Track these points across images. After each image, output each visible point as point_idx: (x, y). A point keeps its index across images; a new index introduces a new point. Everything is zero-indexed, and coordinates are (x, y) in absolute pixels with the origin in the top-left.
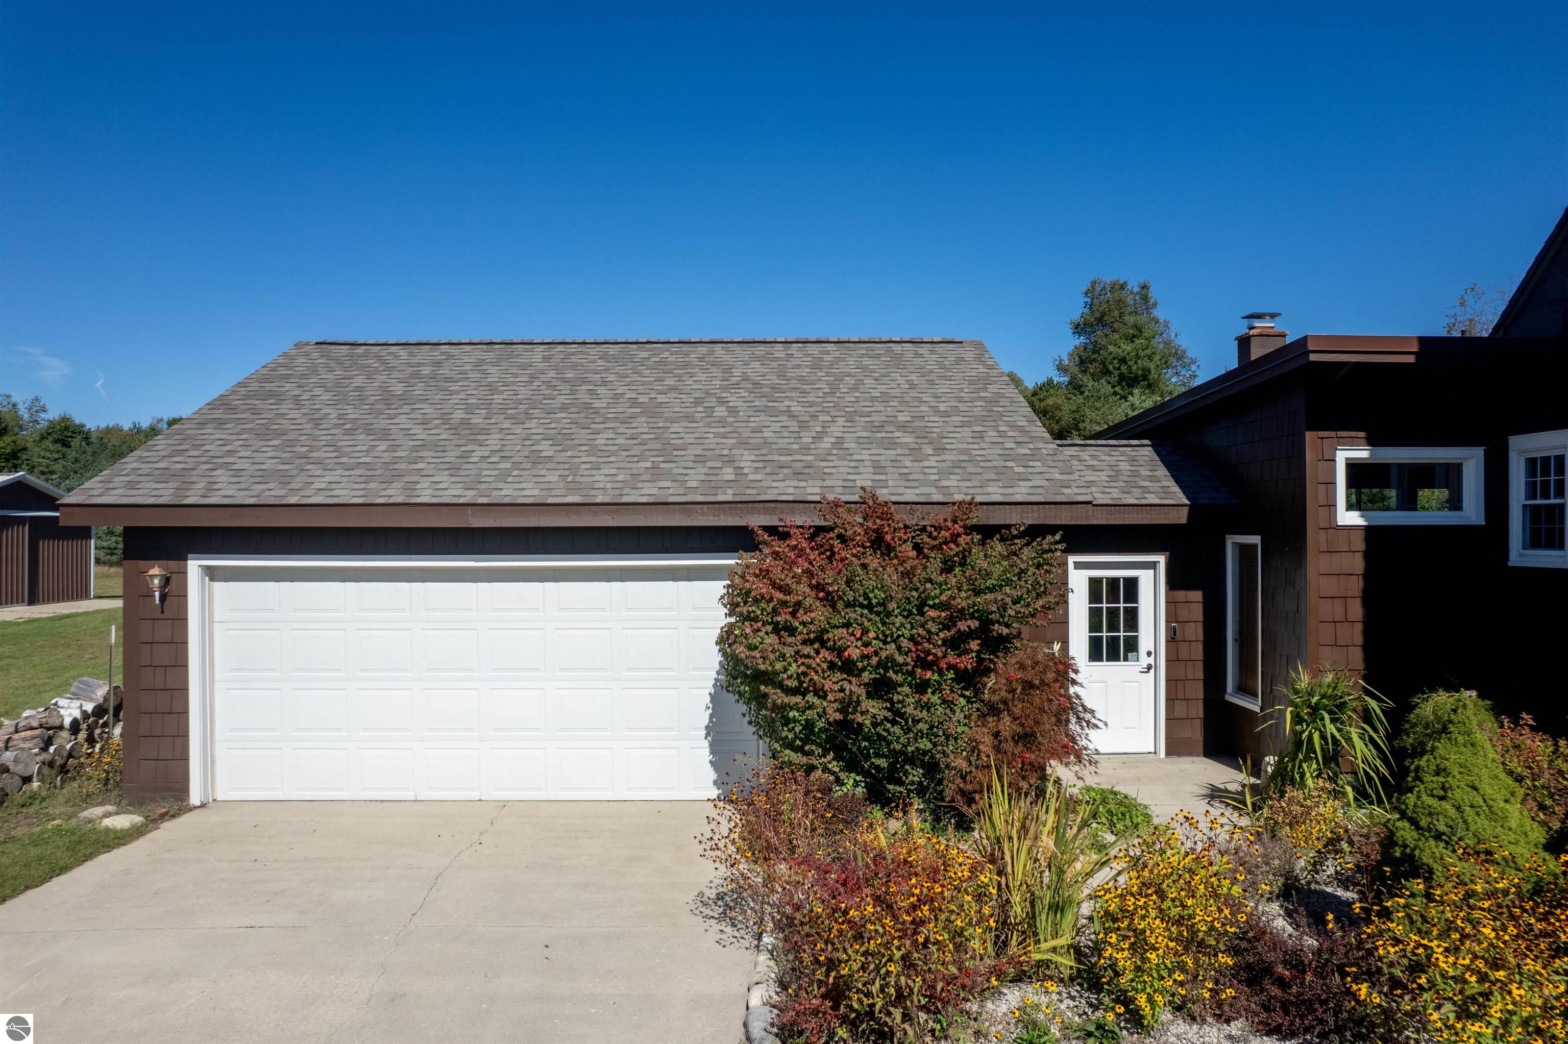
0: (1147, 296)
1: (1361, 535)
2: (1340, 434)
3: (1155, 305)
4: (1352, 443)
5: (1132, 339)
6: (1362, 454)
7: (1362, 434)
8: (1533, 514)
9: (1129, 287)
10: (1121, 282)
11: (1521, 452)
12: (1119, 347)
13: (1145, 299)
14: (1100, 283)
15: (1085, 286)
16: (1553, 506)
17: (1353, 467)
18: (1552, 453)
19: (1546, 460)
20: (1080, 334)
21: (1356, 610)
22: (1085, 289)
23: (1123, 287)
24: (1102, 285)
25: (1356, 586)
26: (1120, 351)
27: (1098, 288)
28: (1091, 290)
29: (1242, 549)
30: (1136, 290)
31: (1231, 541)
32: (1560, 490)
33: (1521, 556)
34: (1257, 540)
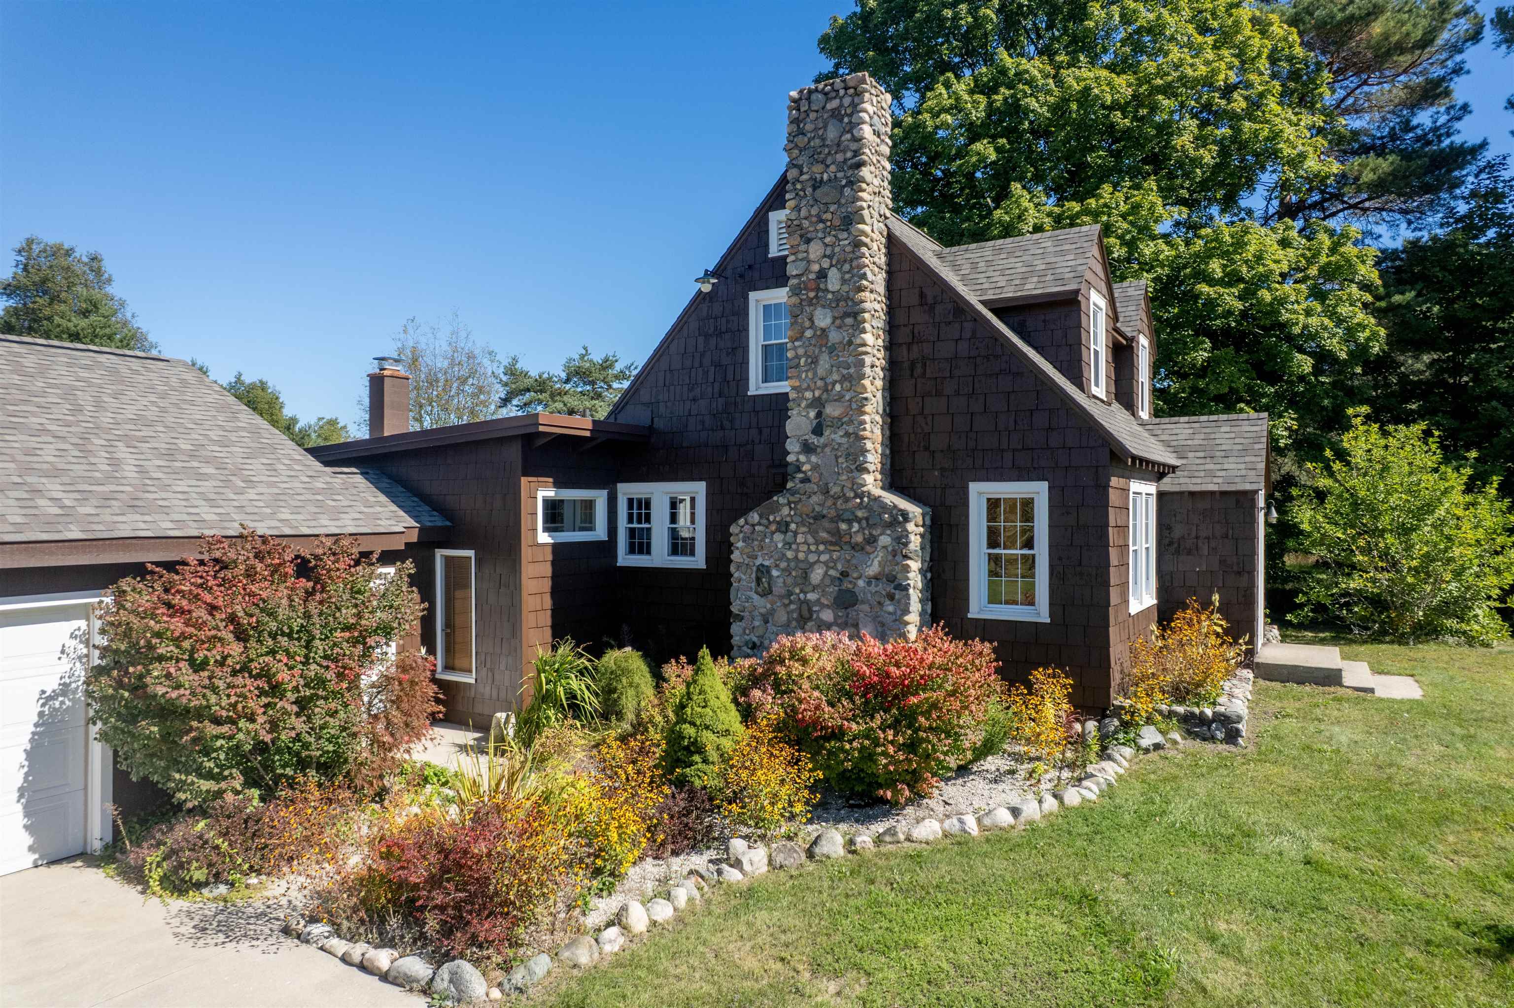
0: (99, 268)
1: (549, 550)
2: (541, 479)
3: (109, 280)
4: (545, 485)
5: (85, 314)
6: (550, 493)
7: (551, 480)
8: (632, 532)
9: (77, 255)
10: (66, 247)
11: (624, 494)
12: (69, 321)
13: (98, 272)
14: (39, 244)
15: (18, 242)
16: (643, 529)
17: (546, 501)
18: (643, 496)
19: (640, 501)
20: (9, 295)
21: (548, 602)
22: (18, 246)
23: (69, 253)
24: (42, 246)
25: (547, 585)
26: (70, 325)
27: (36, 248)
28: (26, 248)
29: (448, 560)
30: (85, 259)
31: (440, 554)
32: (648, 519)
33: (624, 559)
34: (470, 553)
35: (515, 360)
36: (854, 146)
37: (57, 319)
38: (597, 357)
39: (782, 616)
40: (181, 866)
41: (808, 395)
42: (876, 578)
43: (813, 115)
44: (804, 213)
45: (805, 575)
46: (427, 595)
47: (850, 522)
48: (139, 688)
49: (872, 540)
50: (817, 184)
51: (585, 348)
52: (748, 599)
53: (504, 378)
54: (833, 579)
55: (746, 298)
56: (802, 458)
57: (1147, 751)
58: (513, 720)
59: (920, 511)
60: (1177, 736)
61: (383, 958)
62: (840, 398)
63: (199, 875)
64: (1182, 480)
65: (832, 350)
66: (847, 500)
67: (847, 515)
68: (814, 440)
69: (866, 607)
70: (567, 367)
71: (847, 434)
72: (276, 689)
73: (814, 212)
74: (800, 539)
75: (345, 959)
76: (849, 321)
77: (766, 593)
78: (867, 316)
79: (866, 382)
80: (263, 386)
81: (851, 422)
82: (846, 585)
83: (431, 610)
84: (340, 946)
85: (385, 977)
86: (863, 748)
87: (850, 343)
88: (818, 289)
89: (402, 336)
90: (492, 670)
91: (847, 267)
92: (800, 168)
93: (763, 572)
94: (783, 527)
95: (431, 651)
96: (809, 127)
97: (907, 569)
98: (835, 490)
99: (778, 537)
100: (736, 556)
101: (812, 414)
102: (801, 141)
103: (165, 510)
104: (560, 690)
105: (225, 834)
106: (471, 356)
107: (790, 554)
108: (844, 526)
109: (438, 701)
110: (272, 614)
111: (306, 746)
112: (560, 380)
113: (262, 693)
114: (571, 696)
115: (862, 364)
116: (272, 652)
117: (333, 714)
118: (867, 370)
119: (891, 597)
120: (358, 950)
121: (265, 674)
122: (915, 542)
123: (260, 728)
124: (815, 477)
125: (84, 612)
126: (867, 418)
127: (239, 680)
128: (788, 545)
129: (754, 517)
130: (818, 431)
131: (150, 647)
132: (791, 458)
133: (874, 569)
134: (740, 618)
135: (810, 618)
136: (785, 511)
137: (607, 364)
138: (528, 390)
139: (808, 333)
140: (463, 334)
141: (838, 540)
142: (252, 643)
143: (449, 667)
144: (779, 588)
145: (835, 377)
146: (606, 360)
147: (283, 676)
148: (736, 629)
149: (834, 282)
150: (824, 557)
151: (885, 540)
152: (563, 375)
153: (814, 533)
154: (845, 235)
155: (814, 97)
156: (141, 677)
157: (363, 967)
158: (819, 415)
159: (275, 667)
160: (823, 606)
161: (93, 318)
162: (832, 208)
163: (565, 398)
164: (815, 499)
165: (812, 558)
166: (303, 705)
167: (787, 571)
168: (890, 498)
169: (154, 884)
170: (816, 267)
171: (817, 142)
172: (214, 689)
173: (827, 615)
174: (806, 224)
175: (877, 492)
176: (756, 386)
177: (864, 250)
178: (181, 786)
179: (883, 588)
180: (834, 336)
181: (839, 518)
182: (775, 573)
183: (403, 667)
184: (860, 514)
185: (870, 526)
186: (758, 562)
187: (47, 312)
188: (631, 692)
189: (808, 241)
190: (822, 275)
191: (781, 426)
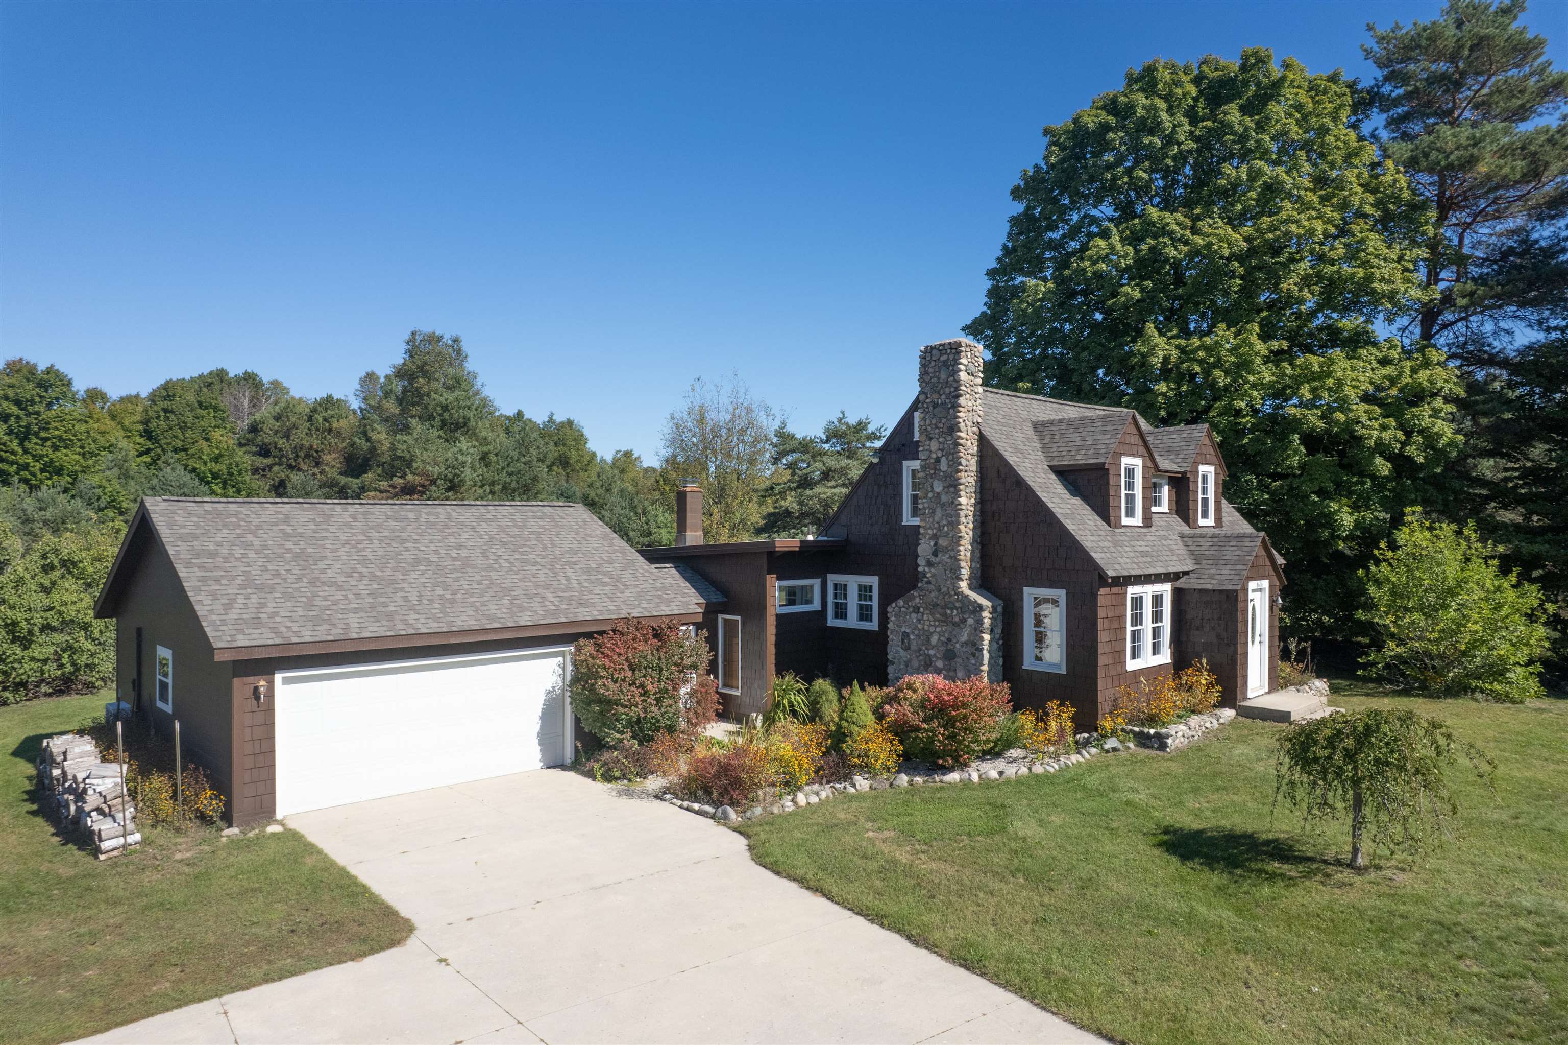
0: (460, 350)
3: (466, 358)
5: (450, 388)
6: (784, 583)
8: (836, 605)
9: (444, 339)
10: (437, 334)
11: (831, 581)
12: (441, 396)
13: (459, 352)
14: (420, 334)
15: (406, 335)
16: (842, 603)
17: (781, 588)
18: (843, 583)
19: (840, 586)
22: (406, 338)
23: (439, 339)
24: (422, 335)
26: (442, 399)
27: (418, 338)
28: (411, 340)
29: (725, 620)
30: (450, 342)
31: (721, 617)
32: (845, 598)
33: (832, 622)
34: (738, 618)
35: (784, 424)
36: (955, 385)
37: (433, 395)
38: (852, 420)
39: (915, 663)
40: (609, 769)
41: (930, 532)
42: (966, 643)
43: (933, 363)
44: (928, 422)
45: (928, 639)
46: (714, 648)
47: (952, 609)
48: (592, 689)
49: (964, 621)
50: (935, 405)
51: (843, 413)
52: (897, 652)
53: (775, 440)
54: (943, 643)
55: (901, 464)
56: (927, 569)
57: (1107, 751)
58: (760, 717)
59: (989, 604)
60: (1131, 745)
61: (696, 806)
62: (947, 535)
63: (617, 774)
64: (1192, 581)
65: (943, 505)
66: (950, 596)
67: (950, 605)
68: (933, 559)
69: (960, 660)
70: (827, 430)
71: (951, 557)
72: (646, 693)
73: (934, 422)
74: (925, 617)
75: (681, 807)
76: (952, 490)
77: (907, 649)
78: (961, 487)
79: (962, 527)
80: (570, 423)
81: (953, 550)
82: (950, 647)
83: (716, 656)
84: (679, 803)
85: (697, 812)
86: (929, 737)
87: (953, 503)
88: (935, 469)
89: (691, 394)
90: (750, 688)
91: (951, 457)
92: (926, 394)
93: (906, 635)
94: (916, 610)
95: (716, 677)
96: (931, 370)
97: (982, 639)
98: (944, 590)
99: (914, 615)
100: (890, 625)
101: (932, 543)
102: (927, 378)
103: (593, 605)
104: (786, 702)
105: (626, 758)
106: (749, 410)
107: (920, 626)
108: (949, 612)
109: (719, 703)
110: (644, 657)
111: (658, 721)
112: (822, 442)
113: (641, 695)
114: (791, 704)
115: (958, 516)
116: (644, 676)
117: (671, 706)
118: (963, 520)
119: (974, 655)
120: (686, 804)
121: (642, 686)
122: (987, 622)
123: (638, 711)
124: (933, 581)
125: (562, 654)
126: (961, 548)
127: (632, 689)
128: (919, 620)
129: (901, 602)
130: (935, 554)
131: (597, 672)
132: (920, 569)
133: (964, 638)
134: (893, 663)
135: (930, 665)
136: (917, 600)
137: (861, 426)
138: (793, 451)
139: (930, 495)
140: (742, 391)
141: (946, 620)
142: (637, 672)
143: (725, 685)
144: (914, 647)
145: (945, 522)
146: (860, 423)
147: (650, 687)
148: (890, 669)
149: (944, 465)
150: (938, 629)
151: (970, 621)
152: (824, 437)
153: (932, 614)
154: (949, 438)
155: (934, 352)
156: (593, 685)
157: (688, 809)
158: (936, 544)
159: (646, 683)
160: (938, 658)
161: (457, 393)
162: (944, 421)
163: (824, 458)
164: (933, 594)
165: (932, 629)
166: (658, 700)
167: (918, 636)
168: (974, 596)
169: (598, 776)
170: (934, 456)
171: (935, 380)
172: (622, 691)
173: (940, 664)
174: (929, 428)
175: (967, 592)
176: (908, 519)
177: (960, 448)
178: (609, 735)
179: (969, 649)
180: (944, 498)
181: (945, 607)
182: (912, 637)
183: (702, 685)
184: (957, 605)
185: (963, 613)
186: (903, 629)
187: (426, 389)
188: (827, 704)
189: (931, 439)
190: (938, 460)
191: (916, 550)
